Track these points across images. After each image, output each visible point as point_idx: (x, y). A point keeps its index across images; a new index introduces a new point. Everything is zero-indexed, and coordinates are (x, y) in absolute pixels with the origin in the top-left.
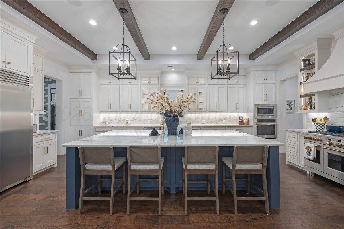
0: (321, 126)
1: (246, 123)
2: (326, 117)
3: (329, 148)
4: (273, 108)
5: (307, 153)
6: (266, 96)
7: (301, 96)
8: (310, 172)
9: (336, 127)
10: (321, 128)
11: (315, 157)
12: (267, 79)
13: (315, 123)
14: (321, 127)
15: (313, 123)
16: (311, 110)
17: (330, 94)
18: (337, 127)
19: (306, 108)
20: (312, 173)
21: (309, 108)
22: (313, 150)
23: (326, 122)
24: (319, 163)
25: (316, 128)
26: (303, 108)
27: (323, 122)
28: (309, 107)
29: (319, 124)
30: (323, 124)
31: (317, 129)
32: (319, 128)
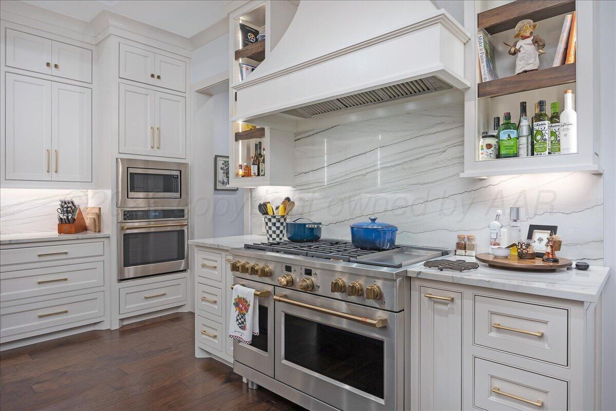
0: (278, 224)
1: (92, 228)
2: (288, 199)
3: (286, 296)
4: (178, 173)
5: (237, 320)
6: (156, 132)
7: (238, 137)
8: (247, 380)
9: (305, 225)
10: (278, 232)
11: (257, 331)
12: (159, 77)
13: (264, 216)
14: (278, 228)
15: (262, 219)
16: (258, 177)
17: (296, 134)
18: (307, 226)
19: (247, 174)
20: (253, 383)
21: (255, 173)
22: (251, 309)
23: (287, 214)
24: (265, 349)
25: (268, 231)
26: (241, 172)
27: (280, 212)
28: (254, 169)
29: (274, 220)
30: (282, 220)
31: (268, 236)
32: (274, 232)
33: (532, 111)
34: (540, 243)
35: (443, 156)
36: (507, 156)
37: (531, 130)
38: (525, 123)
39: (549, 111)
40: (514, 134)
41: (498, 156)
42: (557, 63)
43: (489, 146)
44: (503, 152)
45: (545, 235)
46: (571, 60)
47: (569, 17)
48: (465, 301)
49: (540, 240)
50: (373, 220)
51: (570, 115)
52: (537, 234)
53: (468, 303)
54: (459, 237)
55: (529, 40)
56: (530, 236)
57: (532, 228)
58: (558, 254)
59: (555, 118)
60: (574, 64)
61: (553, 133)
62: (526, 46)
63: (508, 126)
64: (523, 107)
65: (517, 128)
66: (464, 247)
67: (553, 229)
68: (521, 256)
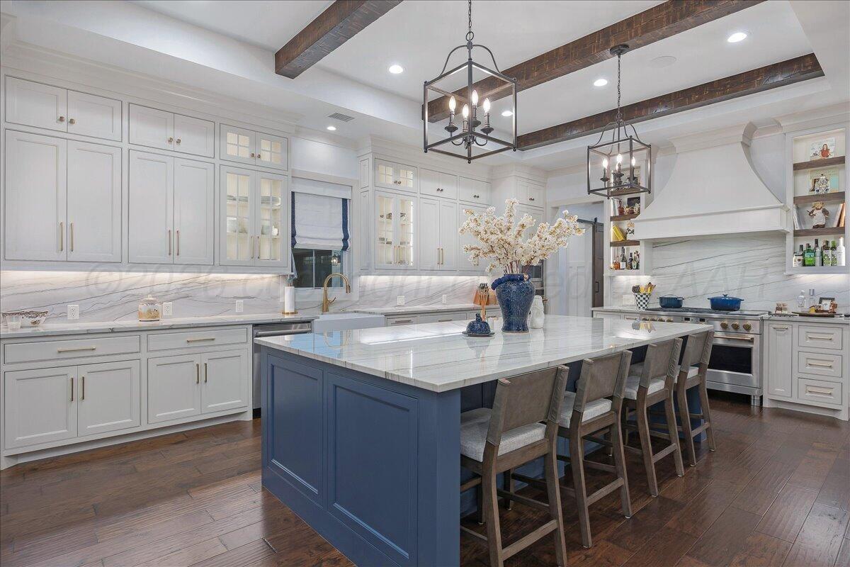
2: (650, 284)
17: (654, 243)
18: (672, 298)
19: (616, 267)
26: (612, 266)
32: (644, 303)
33: (821, 244)
34: (826, 306)
35: (767, 262)
36: (808, 266)
37: (822, 253)
38: (818, 250)
39: (830, 245)
40: (812, 255)
41: (804, 265)
42: (835, 225)
43: (799, 260)
44: (807, 263)
45: (829, 303)
46: (842, 225)
47: (842, 205)
48: (794, 329)
49: (826, 304)
50: (725, 296)
51: (842, 249)
52: (824, 302)
53: (795, 330)
54: (777, 304)
55: (821, 211)
56: (820, 303)
57: (821, 300)
58: (835, 310)
59: (834, 248)
60: (844, 227)
61: (833, 255)
62: (819, 213)
63: (808, 251)
64: (817, 242)
65: (814, 252)
66: (781, 309)
67: (833, 299)
68: (816, 311)
